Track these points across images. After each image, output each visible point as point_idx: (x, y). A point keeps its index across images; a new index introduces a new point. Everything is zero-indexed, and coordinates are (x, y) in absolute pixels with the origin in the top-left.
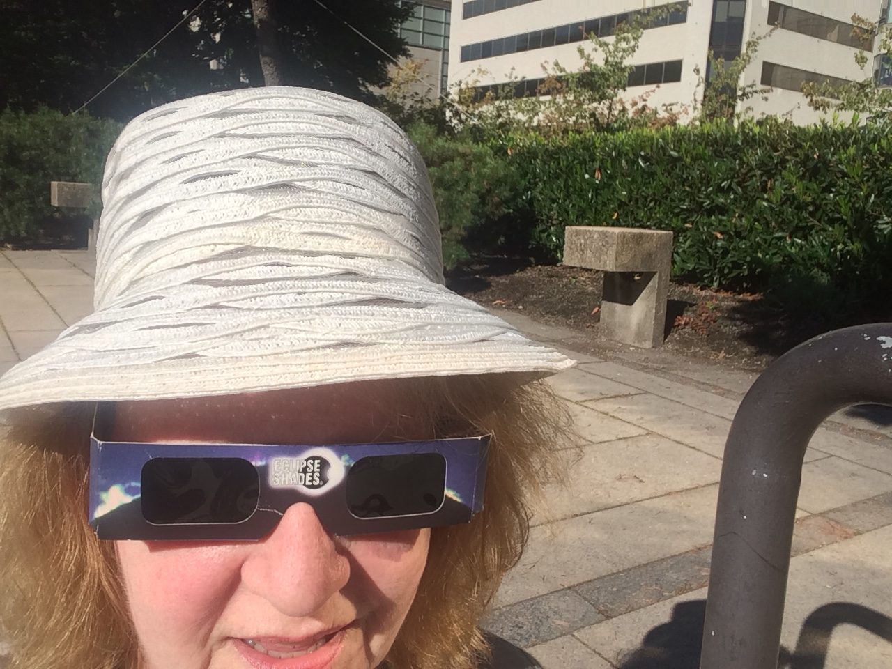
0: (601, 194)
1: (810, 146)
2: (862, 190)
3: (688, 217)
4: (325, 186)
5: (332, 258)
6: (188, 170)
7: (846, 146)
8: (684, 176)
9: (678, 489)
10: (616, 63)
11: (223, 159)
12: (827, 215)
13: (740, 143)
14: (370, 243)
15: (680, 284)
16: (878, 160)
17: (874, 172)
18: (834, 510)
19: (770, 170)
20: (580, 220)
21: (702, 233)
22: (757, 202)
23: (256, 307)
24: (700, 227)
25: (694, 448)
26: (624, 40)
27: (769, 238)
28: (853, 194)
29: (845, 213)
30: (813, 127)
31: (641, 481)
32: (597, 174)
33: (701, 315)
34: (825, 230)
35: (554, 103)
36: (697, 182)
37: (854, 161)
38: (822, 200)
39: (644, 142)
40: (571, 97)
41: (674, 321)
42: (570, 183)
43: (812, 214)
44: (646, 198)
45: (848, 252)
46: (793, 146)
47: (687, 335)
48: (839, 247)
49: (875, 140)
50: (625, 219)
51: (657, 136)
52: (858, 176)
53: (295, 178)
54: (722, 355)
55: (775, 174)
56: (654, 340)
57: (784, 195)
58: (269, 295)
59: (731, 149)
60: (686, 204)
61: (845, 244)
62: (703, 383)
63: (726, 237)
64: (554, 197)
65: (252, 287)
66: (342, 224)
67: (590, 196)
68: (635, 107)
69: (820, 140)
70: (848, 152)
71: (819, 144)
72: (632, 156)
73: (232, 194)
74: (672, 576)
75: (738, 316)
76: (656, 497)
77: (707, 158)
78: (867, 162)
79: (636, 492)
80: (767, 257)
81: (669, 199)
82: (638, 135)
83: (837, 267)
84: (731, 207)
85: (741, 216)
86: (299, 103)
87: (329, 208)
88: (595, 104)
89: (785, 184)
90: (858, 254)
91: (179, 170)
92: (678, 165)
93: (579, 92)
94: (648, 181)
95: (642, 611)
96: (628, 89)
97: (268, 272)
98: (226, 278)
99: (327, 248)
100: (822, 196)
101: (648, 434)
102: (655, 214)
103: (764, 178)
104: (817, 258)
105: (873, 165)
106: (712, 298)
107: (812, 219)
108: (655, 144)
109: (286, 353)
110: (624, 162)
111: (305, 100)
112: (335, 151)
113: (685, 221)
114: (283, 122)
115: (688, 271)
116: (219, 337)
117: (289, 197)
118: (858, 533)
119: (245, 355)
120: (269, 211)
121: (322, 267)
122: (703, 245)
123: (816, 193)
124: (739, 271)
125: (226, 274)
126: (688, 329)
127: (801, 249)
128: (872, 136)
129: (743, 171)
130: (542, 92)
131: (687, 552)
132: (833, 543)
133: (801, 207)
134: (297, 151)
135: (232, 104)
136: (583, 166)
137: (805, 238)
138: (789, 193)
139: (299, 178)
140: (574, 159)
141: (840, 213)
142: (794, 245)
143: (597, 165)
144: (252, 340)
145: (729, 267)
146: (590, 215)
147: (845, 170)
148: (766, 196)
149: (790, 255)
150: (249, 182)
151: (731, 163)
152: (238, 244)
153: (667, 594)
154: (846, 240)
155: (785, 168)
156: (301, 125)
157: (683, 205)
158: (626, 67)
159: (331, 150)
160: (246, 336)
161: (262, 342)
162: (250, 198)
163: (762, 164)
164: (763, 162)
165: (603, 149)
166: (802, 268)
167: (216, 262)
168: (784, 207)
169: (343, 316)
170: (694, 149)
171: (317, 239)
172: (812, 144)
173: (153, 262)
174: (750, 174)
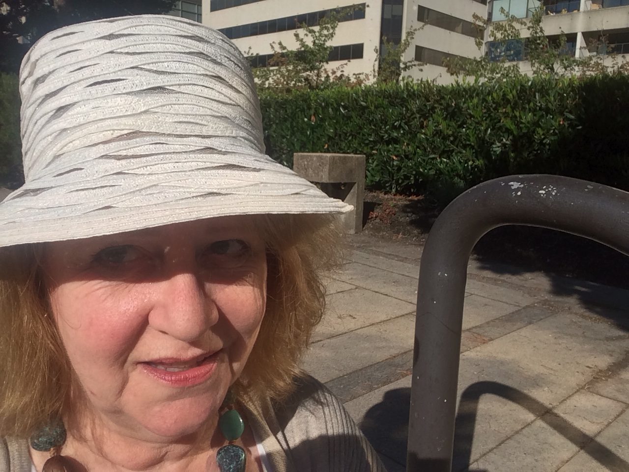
0: (316, 132)
1: (450, 98)
2: (483, 126)
3: (374, 146)
4: (186, 89)
5: (195, 139)
6: (89, 78)
7: (471, 97)
8: (371, 119)
9: (378, 321)
10: (321, 44)
11: (114, 71)
12: (462, 143)
13: (405, 96)
14: (220, 128)
15: (371, 191)
16: (491, 106)
17: (489, 114)
18: (476, 327)
19: (425, 114)
20: (302, 149)
21: (384, 157)
22: (418, 135)
23: (148, 173)
24: (382, 153)
25: (386, 295)
26: (326, 29)
27: (426, 159)
28: (477, 129)
29: (473, 140)
30: (451, 86)
31: (354, 318)
32: (313, 118)
33: (385, 211)
34: (461, 153)
35: (280, 71)
36: (379, 122)
37: (477, 107)
38: (458, 133)
39: (343, 96)
40: (291, 68)
41: (368, 215)
42: (295, 124)
43: (452, 142)
44: (346, 134)
45: (476, 166)
46: (439, 98)
47: (377, 224)
48: (470, 163)
49: (489, 93)
50: (333, 148)
51: (351, 92)
52: (480, 117)
53: (166, 84)
54: (400, 236)
55: (428, 117)
56: (356, 228)
57: (435, 130)
58: (156, 164)
59: (399, 101)
60: (373, 137)
61: (474, 162)
62: (390, 255)
63: (399, 158)
64: (284, 134)
65: (144, 159)
66: (201, 115)
67: (308, 133)
68: (334, 75)
69: (455, 94)
70: (473, 101)
71: (455, 96)
72: (335, 105)
73: (123, 95)
74: (378, 374)
75: (408, 210)
76: (364, 327)
77: (385, 106)
78: (485, 108)
79: (351, 324)
80: (426, 171)
81: (361, 134)
82: (339, 91)
83: (469, 176)
84: (402, 139)
85: (408, 145)
86: (164, 30)
87: (190, 105)
88: (308, 73)
89: (435, 123)
90: (482, 167)
91: (82, 78)
92: (366, 111)
93: (296, 64)
94: (347, 122)
95: (361, 398)
96: (329, 62)
97: (153, 149)
98: (125, 154)
99: (191, 132)
100: (458, 130)
101: (356, 288)
102: (353, 144)
103: (422, 119)
104: (456, 170)
105: (489, 110)
106: (392, 199)
107: (452, 146)
108: (350, 98)
109: (172, 201)
110: (330, 110)
111: (168, 27)
112: (192, 64)
113: (372, 149)
114: (154, 43)
115: (376, 182)
116: (125, 194)
117: (163, 97)
118: (491, 340)
119: (145, 205)
120: (150, 107)
121: (190, 146)
122: (385, 164)
123: (455, 128)
124: (408, 181)
125: (124, 151)
126: (378, 220)
127: (446, 165)
128: (487, 91)
129: (408, 115)
130: (271, 64)
131: (386, 359)
132: (476, 347)
133: (445, 138)
134: (166, 64)
135: (117, 30)
136: (303, 113)
137: (448, 158)
138: (437, 129)
139: (169, 84)
140: (297, 108)
141: (469, 141)
142: (442, 163)
143: (312, 112)
144: (147, 195)
145: (402, 179)
146: (309, 146)
147: (472, 113)
148: (423, 131)
149: (440, 169)
150: (134, 87)
151: (400, 109)
152: (130, 130)
153: (376, 386)
154: (475, 159)
155: (434, 113)
156: (167, 45)
157: (370, 138)
158: (327, 47)
159: (188, 63)
160: (143, 192)
161: (155, 195)
162: (136, 99)
163: (420, 111)
164: (421, 109)
165: (316, 101)
166: (447, 177)
167: (116, 143)
168: (435, 138)
169: (207, 177)
170: (376, 100)
171: (184, 126)
172: (450, 96)
173: (70, 143)
174: (412, 117)
